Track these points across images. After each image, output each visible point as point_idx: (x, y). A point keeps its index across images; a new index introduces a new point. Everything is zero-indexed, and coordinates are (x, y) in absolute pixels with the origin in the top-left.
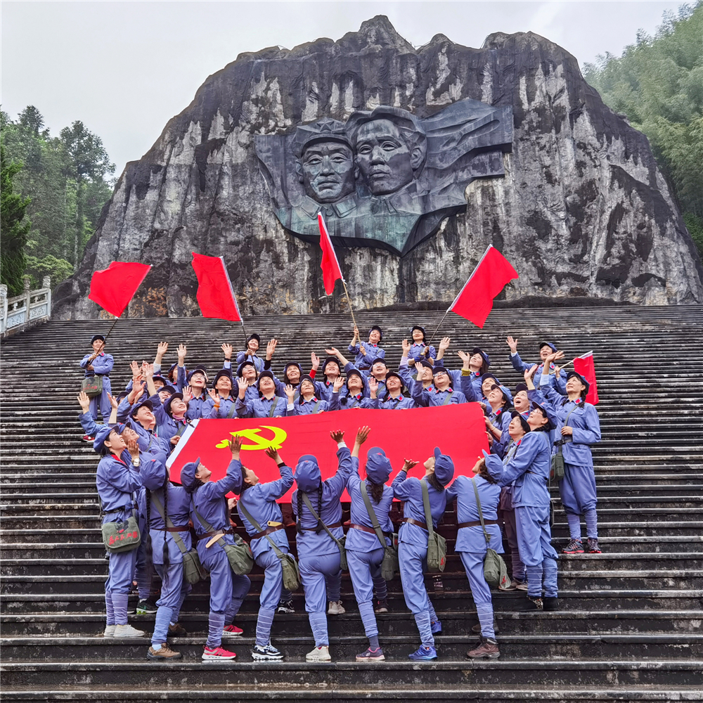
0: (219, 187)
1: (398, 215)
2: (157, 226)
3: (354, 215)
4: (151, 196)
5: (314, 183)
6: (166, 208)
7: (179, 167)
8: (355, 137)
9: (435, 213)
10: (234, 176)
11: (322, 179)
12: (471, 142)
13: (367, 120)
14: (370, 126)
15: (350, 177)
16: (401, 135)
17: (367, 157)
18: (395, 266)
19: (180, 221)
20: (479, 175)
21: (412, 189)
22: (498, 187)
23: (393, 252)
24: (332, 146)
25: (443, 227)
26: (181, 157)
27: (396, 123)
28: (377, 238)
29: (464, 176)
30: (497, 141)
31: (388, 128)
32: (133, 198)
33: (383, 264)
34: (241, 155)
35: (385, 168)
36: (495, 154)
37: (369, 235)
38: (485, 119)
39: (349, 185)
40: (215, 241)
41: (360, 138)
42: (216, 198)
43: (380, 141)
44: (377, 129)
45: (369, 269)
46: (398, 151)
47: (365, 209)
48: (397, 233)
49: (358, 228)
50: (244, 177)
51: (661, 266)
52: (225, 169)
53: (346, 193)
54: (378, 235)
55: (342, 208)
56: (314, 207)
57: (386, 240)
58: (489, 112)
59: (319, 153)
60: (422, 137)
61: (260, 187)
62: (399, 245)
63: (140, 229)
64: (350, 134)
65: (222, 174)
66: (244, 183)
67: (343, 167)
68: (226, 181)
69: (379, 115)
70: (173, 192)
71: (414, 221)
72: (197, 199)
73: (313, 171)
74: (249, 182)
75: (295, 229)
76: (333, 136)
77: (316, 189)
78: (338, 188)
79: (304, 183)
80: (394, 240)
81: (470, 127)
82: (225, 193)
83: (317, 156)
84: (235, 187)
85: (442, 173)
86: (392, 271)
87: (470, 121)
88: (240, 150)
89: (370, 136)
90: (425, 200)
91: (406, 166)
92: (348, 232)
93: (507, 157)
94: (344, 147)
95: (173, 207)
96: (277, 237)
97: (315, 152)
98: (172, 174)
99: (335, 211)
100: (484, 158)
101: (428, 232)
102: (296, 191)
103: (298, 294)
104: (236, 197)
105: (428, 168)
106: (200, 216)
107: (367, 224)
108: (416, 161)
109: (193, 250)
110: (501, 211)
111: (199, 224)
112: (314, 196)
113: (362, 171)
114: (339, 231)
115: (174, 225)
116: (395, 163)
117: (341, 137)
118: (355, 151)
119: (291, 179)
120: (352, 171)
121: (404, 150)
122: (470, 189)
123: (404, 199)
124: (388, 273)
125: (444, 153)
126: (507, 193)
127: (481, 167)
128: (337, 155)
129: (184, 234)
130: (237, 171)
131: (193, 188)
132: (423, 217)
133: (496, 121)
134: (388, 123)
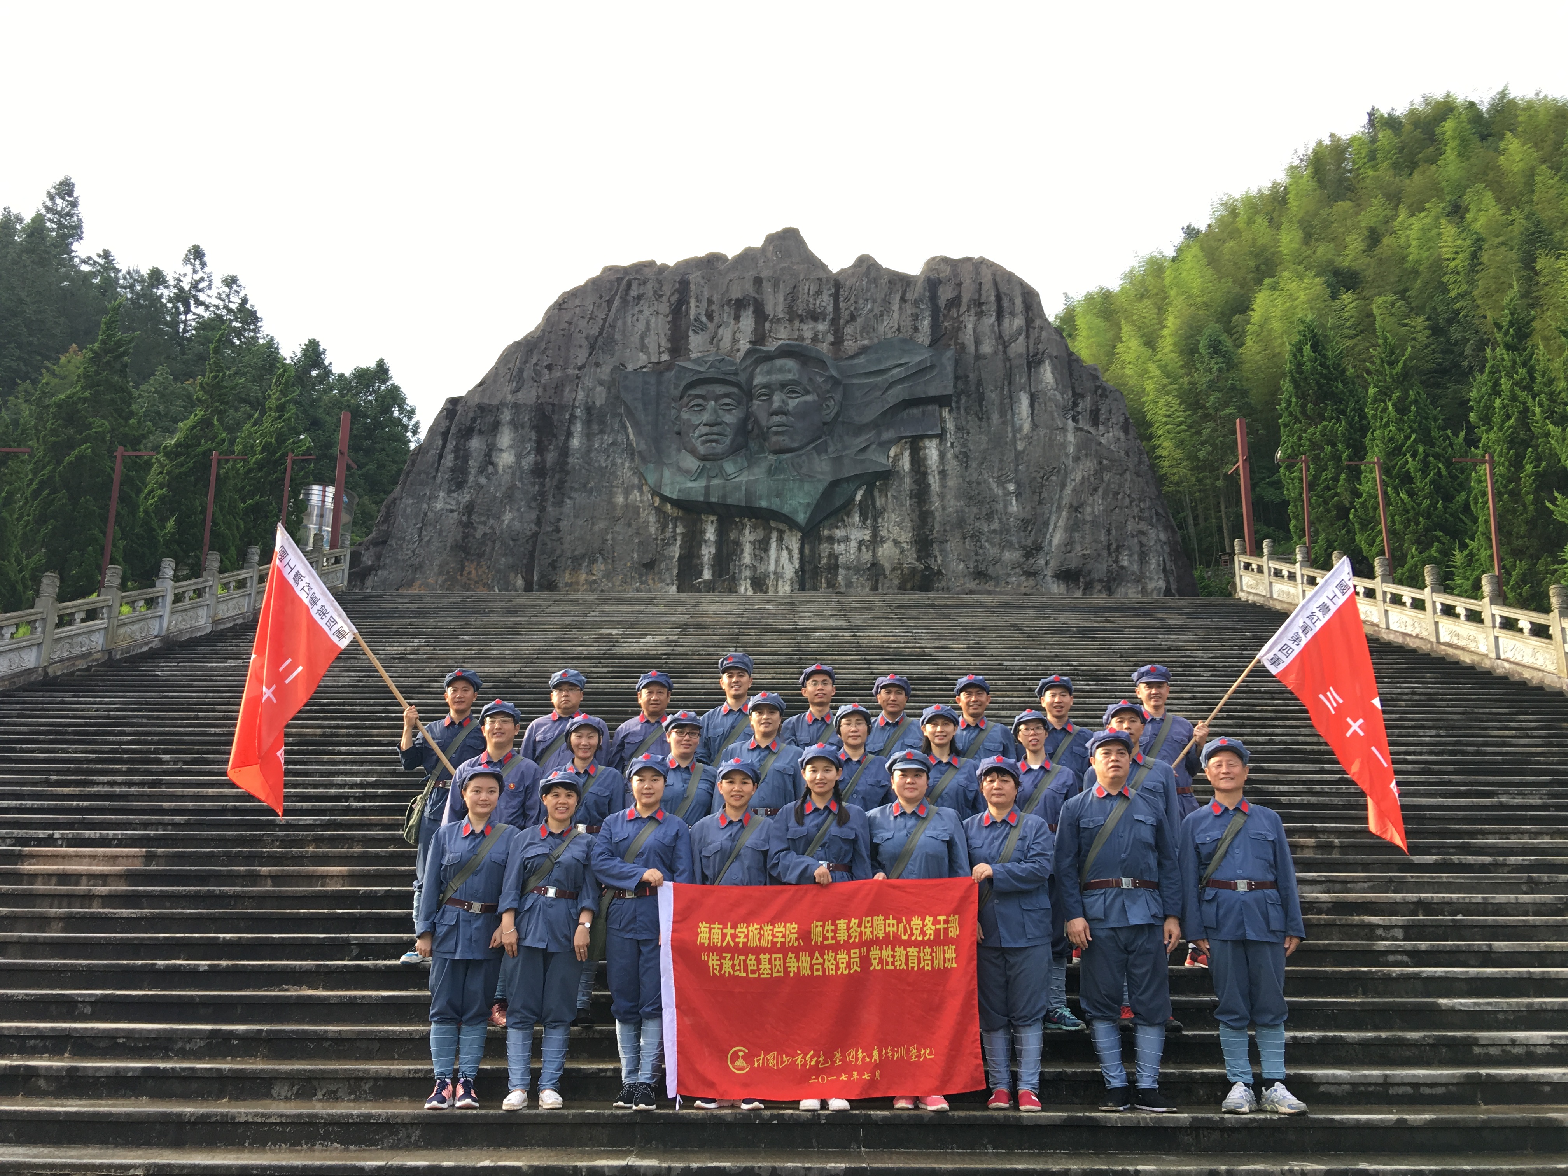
0: (569, 434)
1: (802, 479)
3: (744, 478)
4: (477, 443)
5: (694, 434)
6: (494, 459)
7: (515, 407)
8: (751, 378)
9: (848, 480)
10: (589, 422)
11: (706, 429)
14: (771, 366)
15: (741, 429)
16: (810, 379)
17: (765, 405)
18: (795, 545)
19: (514, 476)
21: (822, 448)
22: (932, 449)
23: (792, 524)
24: (720, 389)
25: (858, 497)
26: (520, 394)
27: (802, 363)
28: (774, 507)
31: (794, 369)
33: (780, 540)
34: (600, 396)
35: (788, 420)
37: (764, 504)
38: (919, 363)
39: (740, 440)
41: (758, 380)
42: (563, 449)
43: (783, 385)
44: (780, 370)
45: (761, 548)
46: (805, 399)
49: (749, 494)
50: (603, 422)
51: (1136, 557)
52: (578, 412)
53: (735, 449)
54: (775, 504)
55: (729, 467)
56: (693, 466)
57: (786, 510)
58: (924, 356)
59: (703, 397)
60: (836, 382)
62: (801, 518)
63: (458, 484)
64: (745, 374)
65: (573, 417)
66: (602, 431)
67: (733, 417)
68: (578, 427)
69: (785, 352)
70: (505, 438)
71: (822, 488)
72: (538, 449)
73: (694, 419)
74: (608, 430)
75: (667, 492)
76: (722, 377)
77: (698, 444)
78: (725, 443)
79: (682, 434)
80: (796, 512)
82: (575, 442)
83: (700, 401)
84: (589, 436)
86: (790, 552)
87: (900, 365)
88: (600, 388)
89: (771, 379)
91: (815, 419)
92: (737, 498)
93: (946, 412)
94: (735, 390)
95: (506, 459)
96: (641, 501)
97: (697, 396)
98: (506, 415)
99: (721, 471)
101: (838, 503)
103: (666, 576)
104: (590, 448)
106: (540, 471)
107: (762, 488)
108: (828, 413)
109: (529, 514)
110: (933, 481)
112: (694, 452)
113: (757, 423)
114: (725, 496)
115: (505, 482)
116: (800, 414)
117: (732, 378)
118: (750, 396)
120: (744, 422)
121: (813, 397)
123: (811, 460)
124: (785, 553)
126: (942, 457)
128: (727, 400)
130: (594, 415)
131: (534, 434)
132: (834, 484)
134: (793, 363)
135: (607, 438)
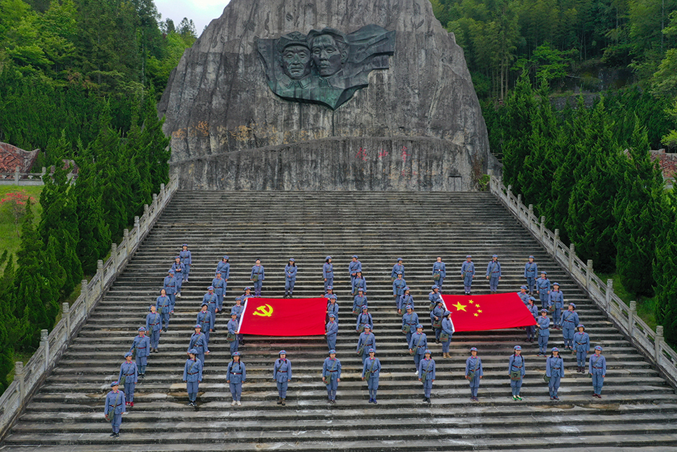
0: (237, 67)
1: (333, 88)
2: (203, 86)
3: (309, 87)
4: (199, 69)
5: (289, 68)
6: (207, 77)
7: (215, 54)
8: (312, 43)
9: (352, 88)
10: (245, 61)
11: (294, 66)
12: (373, 49)
13: (319, 35)
14: (320, 38)
15: (308, 66)
16: (336, 44)
17: (318, 56)
18: (330, 115)
19: (216, 84)
20: (376, 67)
21: (341, 74)
22: (385, 74)
23: (330, 108)
24: (299, 48)
25: (355, 95)
26: (216, 48)
27: (334, 37)
28: (321, 100)
29: (368, 67)
30: (387, 50)
32: (189, 70)
33: (324, 114)
34: (249, 50)
35: (327, 62)
36: (385, 56)
37: (318, 99)
38: (381, 37)
39: (308, 70)
40: (235, 97)
41: (315, 45)
42: (235, 74)
43: (325, 47)
44: (324, 40)
45: (316, 117)
46: (334, 53)
47: (316, 83)
48: (332, 98)
49: (312, 95)
50: (251, 61)
51: (463, 120)
52: (241, 57)
53: (306, 74)
54: (322, 99)
55: (304, 83)
56: (289, 81)
57: (326, 101)
58: (384, 32)
59: (292, 51)
60: (347, 45)
61: (259, 68)
62: (333, 105)
63: (193, 88)
64: (310, 41)
65: (238, 60)
66: (251, 66)
67: (305, 60)
68: (241, 64)
69: (326, 32)
70: (211, 68)
71: (341, 92)
72: (225, 73)
73: (289, 61)
74: (253, 65)
76: (300, 43)
77: (290, 72)
78: (302, 72)
79: (284, 67)
80: (330, 102)
81: (373, 41)
82: (240, 70)
83: (291, 53)
84: (246, 67)
85: (356, 65)
86: (328, 118)
87: (373, 37)
88: (249, 46)
89: (320, 44)
90: (347, 80)
91: (339, 61)
92: (307, 96)
93: (391, 58)
94: (306, 49)
95: (212, 77)
96: (268, 96)
97: (290, 51)
98: (211, 58)
99: (300, 85)
100: (379, 58)
101: (348, 97)
102: (279, 72)
103: (279, 128)
104: (246, 73)
105: (349, 62)
106: (227, 82)
107: (317, 92)
108: (343, 59)
109: (223, 101)
110: (386, 88)
111: (226, 87)
112: (289, 75)
113: (314, 62)
114: (302, 96)
115: (212, 86)
116: (332, 60)
117: (304, 43)
118: (312, 51)
119: (276, 64)
120: (309, 62)
121: (337, 52)
122: (370, 75)
123: (336, 80)
124: (326, 119)
125: (358, 55)
126: (389, 78)
127: (377, 63)
128: (302, 53)
129: (218, 93)
130: (247, 58)
131: (223, 66)
132: (346, 90)
133: (387, 38)
134: (329, 37)
135: (253, 69)
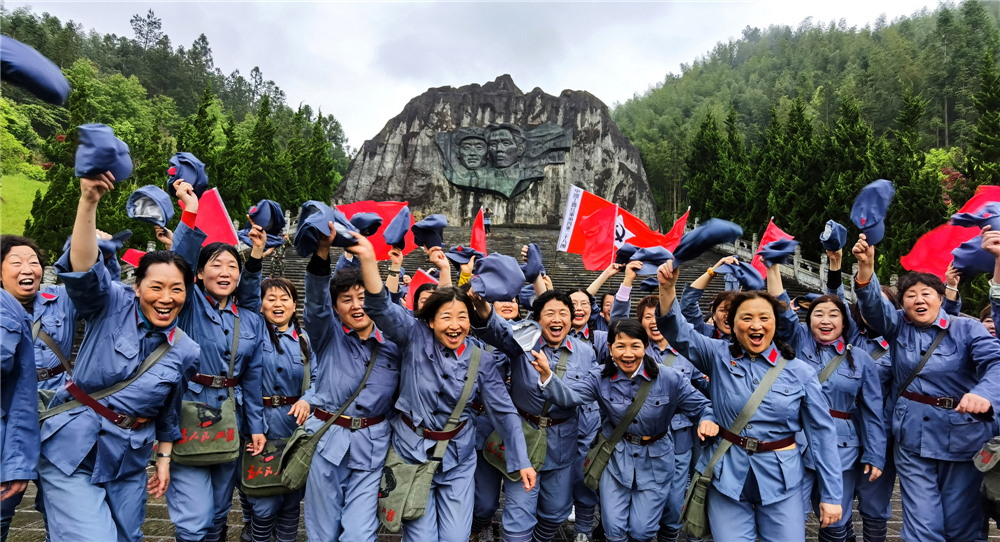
0: (414, 157)
1: (508, 179)
2: (380, 174)
3: (485, 177)
4: (377, 159)
5: (466, 159)
6: (385, 166)
7: (393, 145)
8: (489, 137)
9: (527, 180)
10: (423, 152)
11: (470, 157)
12: (550, 145)
13: (497, 129)
14: (498, 132)
15: (485, 157)
17: (495, 148)
18: (505, 204)
19: (392, 172)
20: (551, 162)
21: (517, 167)
22: (561, 169)
23: (504, 197)
24: (476, 141)
25: (531, 187)
26: (395, 140)
27: (511, 132)
28: (497, 190)
29: (544, 162)
30: (563, 145)
31: (508, 135)
32: (367, 159)
33: (499, 203)
34: (427, 141)
35: (504, 155)
36: (561, 152)
37: (493, 188)
38: (558, 133)
39: (484, 162)
40: (411, 185)
41: (492, 138)
42: (412, 163)
43: (502, 141)
44: (501, 134)
46: (511, 146)
47: (492, 174)
48: (507, 188)
49: (487, 184)
50: (428, 152)
52: (418, 148)
53: (483, 166)
54: (498, 188)
55: (480, 173)
56: (465, 171)
57: (501, 191)
58: (561, 130)
59: (469, 144)
60: (524, 140)
61: (436, 159)
62: (508, 194)
63: (370, 175)
64: (487, 135)
65: (416, 150)
66: (428, 156)
67: (482, 152)
68: (418, 154)
69: (503, 127)
70: (389, 158)
71: (516, 183)
72: (402, 162)
73: (466, 153)
74: (431, 156)
75: (454, 182)
76: (477, 136)
77: (467, 162)
78: (478, 163)
79: (460, 159)
80: (506, 192)
81: (549, 138)
82: (417, 160)
83: (468, 146)
84: (423, 158)
85: (533, 159)
86: (503, 207)
87: (550, 134)
88: (427, 139)
89: (497, 138)
91: (515, 155)
92: (482, 185)
93: (567, 154)
94: (483, 142)
95: (389, 165)
96: (444, 185)
97: (467, 144)
98: (389, 148)
99: (476, 174)
100: (555, 154)
101: (523, 189)
102: (455, 164)
103: (454, 215)
104: (423, 163)
106: (403, 171)
108: (520, 153)
109: (399, 188)
110: (561, 181)
111: (402, 175)
112: (466, 166)
113: (491, 155)
114: (477, 185)
115: (389, 174)
116: (509, 152)
117: (482, 137)
118: (489, 144)
119: (453, 156)
120: (486, 154)
121: (514, 146)
122: (546, 169)
123: (512, 171)
124: (501, 208)
125: (535, 149)
126: (565, 172)
127: (553, 158)
128: (479, 146)
129: (394, 179)
130: (425, 149)
131: (400, 156)
132: (521, 182)
133: (563, 135)
134: (507, 132)
135: (430, 159)
